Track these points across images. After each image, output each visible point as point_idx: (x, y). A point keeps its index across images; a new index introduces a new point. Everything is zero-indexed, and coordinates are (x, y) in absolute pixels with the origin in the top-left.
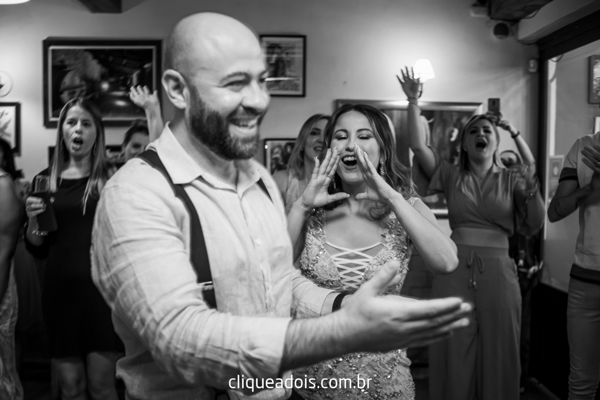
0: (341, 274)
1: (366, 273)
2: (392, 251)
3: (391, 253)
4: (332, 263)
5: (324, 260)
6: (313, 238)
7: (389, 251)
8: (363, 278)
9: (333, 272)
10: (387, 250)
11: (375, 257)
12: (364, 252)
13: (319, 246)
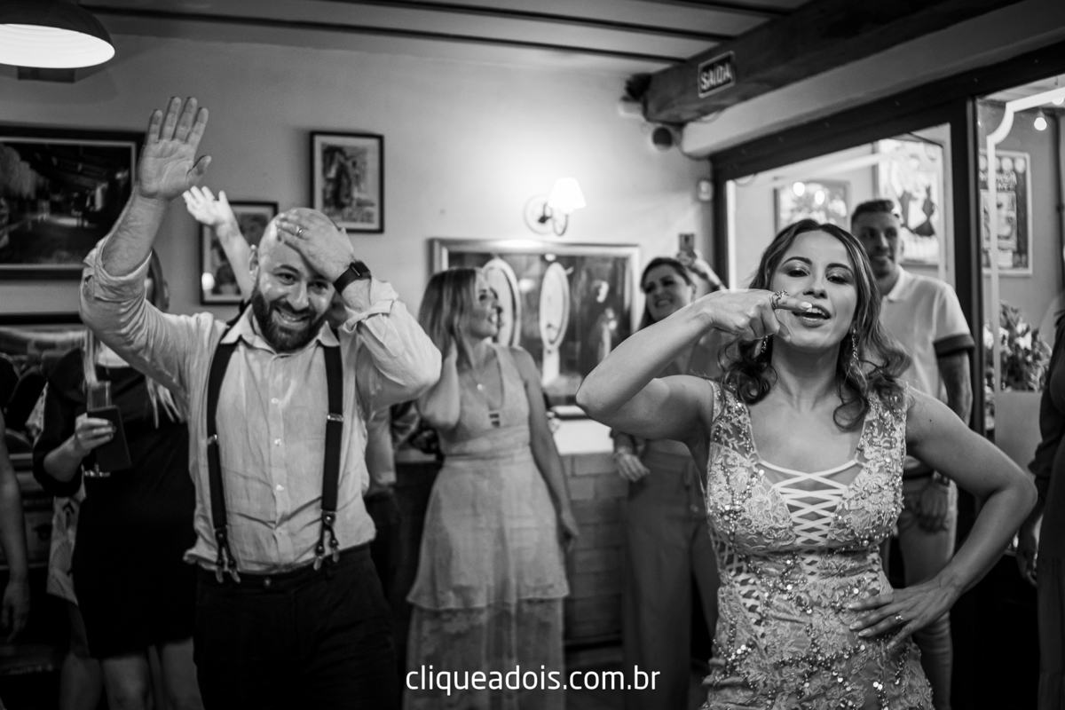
0: (794, 516)
1: (840, 513)
2: (879, 475)
3: (878, 479)
4: (777, 498)
5: (763, 493)
6: (736, 454)
7: (873, 475)
8: (833, 523)
9: (779, 512)
10: (870, 472)
11: (852, 486)
12: (828, 477)
13: (750, 469)
